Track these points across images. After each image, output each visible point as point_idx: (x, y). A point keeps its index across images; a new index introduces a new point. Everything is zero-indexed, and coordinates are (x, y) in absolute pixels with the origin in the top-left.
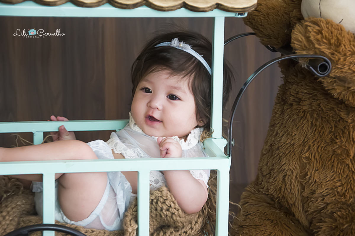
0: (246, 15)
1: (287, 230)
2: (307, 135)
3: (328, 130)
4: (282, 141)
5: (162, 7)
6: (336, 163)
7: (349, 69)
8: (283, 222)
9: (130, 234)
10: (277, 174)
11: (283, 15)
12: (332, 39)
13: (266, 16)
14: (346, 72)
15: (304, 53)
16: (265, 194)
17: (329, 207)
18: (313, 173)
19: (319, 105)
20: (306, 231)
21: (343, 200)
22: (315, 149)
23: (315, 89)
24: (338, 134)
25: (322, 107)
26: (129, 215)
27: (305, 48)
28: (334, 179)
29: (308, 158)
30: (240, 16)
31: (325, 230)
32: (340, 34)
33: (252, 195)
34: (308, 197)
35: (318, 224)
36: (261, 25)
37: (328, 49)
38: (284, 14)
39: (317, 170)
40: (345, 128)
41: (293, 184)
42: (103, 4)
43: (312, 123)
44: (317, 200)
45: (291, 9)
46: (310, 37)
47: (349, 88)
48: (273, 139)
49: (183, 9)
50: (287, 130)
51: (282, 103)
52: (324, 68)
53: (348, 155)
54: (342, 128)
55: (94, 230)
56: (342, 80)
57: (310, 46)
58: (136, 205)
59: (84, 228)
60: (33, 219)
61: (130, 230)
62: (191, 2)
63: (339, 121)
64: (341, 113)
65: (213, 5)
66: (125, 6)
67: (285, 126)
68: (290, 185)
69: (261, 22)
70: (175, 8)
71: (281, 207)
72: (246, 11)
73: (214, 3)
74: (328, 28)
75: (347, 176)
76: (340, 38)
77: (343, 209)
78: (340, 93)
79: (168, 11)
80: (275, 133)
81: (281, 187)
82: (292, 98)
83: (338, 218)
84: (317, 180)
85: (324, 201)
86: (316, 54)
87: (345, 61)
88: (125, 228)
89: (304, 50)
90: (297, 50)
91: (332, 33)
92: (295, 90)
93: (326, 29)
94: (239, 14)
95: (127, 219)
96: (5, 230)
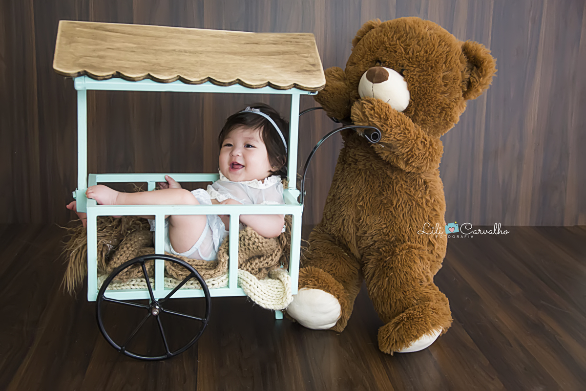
0: (317, 93)
1: (344, 261)
2: (361, 188)
3: (378, 184)
4: (342, 192)
5: (251, 85)
6: (382, 210)
7: (394, 138)
8: (341, 255)
9: (223, 264)
10: (338, 218)
11: (344, 95)
12: (382, 114)
13: (332, 94)
14: (392, 140)
15: (361, 124)
16: (328, 233)
17: (376, 244)
18: (365, 218)
19: (371, 165)
20: (358, 262)
21: (387, 239)
22: (368, 199)
23: (368, 153)
24: (384, 188)
25: (373, 166)
26: (222, 249)
27: (361, 121)
28: (381, 222)
29: (361, 206)
30: (312, 94)
31: (373, 261)
32: (388, 111)
33: (318, 234)
34: (361, 236)
35: (367, 257)
36: (328, 102)
37: (378, 122)
38: (346, 94)
39: (369, 216)
40: (390, 183)
41: (349, 226)
42: (205, 82)
43: (365, 179)
44: (368, 239)
45: (351, 90)
46: (365, 112)
47: (394, 152)
48: (335, 191)
49: (268, 87)
50: (346, 184)
51: (343, 163)
52: (376, 137)
53: (392, 204)
54: (388, 183)
55: (195, 260)
56: (389, 146)
57: (365, 119)
58: (228, 241)
59: (187, 258)
60: (149, 250)
61: (223, 260)
62: (274, 82)
63: (386, 178)
64: (388, 172)
65: (291, 85)
66: (222, 84)
67: (345, 181)
68: (348, 226)
69: (328, 99)
70: (262, 86)
71: (340, 244)
72: (316, 90)
73: (292, 83)
74: (379, 106)
75: (391, 220)
76: (388, 114)
77: (387, 245)
78: (387, 157)
79: (256, 88)
80: (337, 186)
81: (340, 229)
82: (350, 159)
83: (383, 252)
84: (368, 223)
85: (373, 239)
86: (370, 125)
87: (391, 131)
88: (219, 259)
89: (361, 122)
90: (355, 122)
91: (382, 110)
92: (353, 153)
93: (378, 107)
94: (311, 92)
95: (220, 252)
96: (128, 257)
